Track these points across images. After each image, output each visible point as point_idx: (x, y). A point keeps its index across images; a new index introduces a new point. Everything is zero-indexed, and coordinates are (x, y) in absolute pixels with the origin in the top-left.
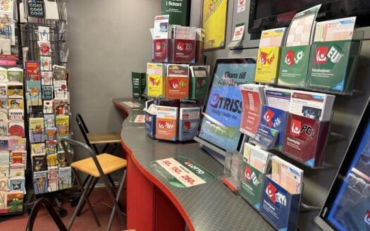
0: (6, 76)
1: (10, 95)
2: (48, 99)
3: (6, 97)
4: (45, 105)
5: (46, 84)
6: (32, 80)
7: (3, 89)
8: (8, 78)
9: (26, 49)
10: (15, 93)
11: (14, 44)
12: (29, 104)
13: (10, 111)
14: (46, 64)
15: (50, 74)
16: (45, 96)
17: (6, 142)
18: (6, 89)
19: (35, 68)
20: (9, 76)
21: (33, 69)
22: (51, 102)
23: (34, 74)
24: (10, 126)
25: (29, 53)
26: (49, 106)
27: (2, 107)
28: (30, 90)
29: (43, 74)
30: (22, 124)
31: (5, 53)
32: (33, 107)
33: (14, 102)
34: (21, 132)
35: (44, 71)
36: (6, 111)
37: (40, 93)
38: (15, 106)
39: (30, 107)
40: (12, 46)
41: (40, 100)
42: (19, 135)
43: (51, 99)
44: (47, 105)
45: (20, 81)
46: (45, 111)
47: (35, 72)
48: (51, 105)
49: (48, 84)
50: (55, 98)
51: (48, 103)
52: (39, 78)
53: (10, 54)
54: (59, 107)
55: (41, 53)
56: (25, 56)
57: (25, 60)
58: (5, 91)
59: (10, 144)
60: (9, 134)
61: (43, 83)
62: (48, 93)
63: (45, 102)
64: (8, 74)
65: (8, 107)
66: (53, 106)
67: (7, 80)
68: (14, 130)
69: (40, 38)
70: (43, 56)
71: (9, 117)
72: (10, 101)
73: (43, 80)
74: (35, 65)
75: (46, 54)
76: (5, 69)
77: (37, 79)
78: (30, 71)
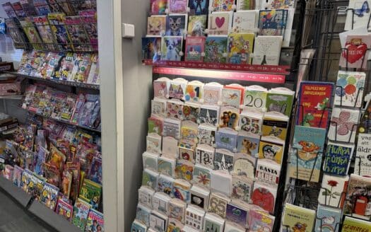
0: (265, 101)
1: (264, 135)
2: (334, 174)
3: (257, 136)
4: (325, 184)
5: (340, 138)
6: (307, 126)
7: (255, 123)
8: (267, 106)
9: (307, 54)
10: (272, 132)
11: (287, 45)
12: (291, 173)
13: (260, 163)
14: (350, 89)
15: (355, 116)
16: (330, 165)
17: (244, 213)
18: (260, 124)
19: (320, 99)
20: (269, 101)
21: (314, 100)
22: (341, 181)
23: (316, 111)
24: (255, 188)
25: (312, 64)
26: (334, 190)
27: (249, 153)
28: (300, 147)
29: (336, 113)
30: (273, 191)
31: (269, 63)
32: (299, 182)
33: (267, 148)
34: (270, 203)
35: (341, 106)
36: (254, 161)
37: (320, 157)
38: (269, 155)
39: (291, 179)
40: (283, 49)
41: (317, 172)
42: (265, 208)
43: (343, 175)
44: (329, 187)
45: (284, 114)
46: (321, 199)
47: (319, 107)
48: (340, 188)
49: (345, 138)
50: (354, 175)
51: (333, 184)
52: (325, 121)
53: (276, 63)
54: (358, 197)
55: (343, 62)
56: (303, 69)
57: (300, 80)
58: (257, 127)
59: (249, 217)
60: (250, 201)
61: (331, 136)
62: (339, 160)
63: (327, 178)
64: (268, 99)
65: (257, 155)
66: (345, 193)
67: (264, 109)
68: (259, 196)
69: (348, 26)
70: (347, 69)
71: (255, 173)
72: (262, 144)
73: (332, 128)
74: (320, 91)
75: (357, 64)
76: (265, 90)
77: (319, 123)
78: (307, 104)
